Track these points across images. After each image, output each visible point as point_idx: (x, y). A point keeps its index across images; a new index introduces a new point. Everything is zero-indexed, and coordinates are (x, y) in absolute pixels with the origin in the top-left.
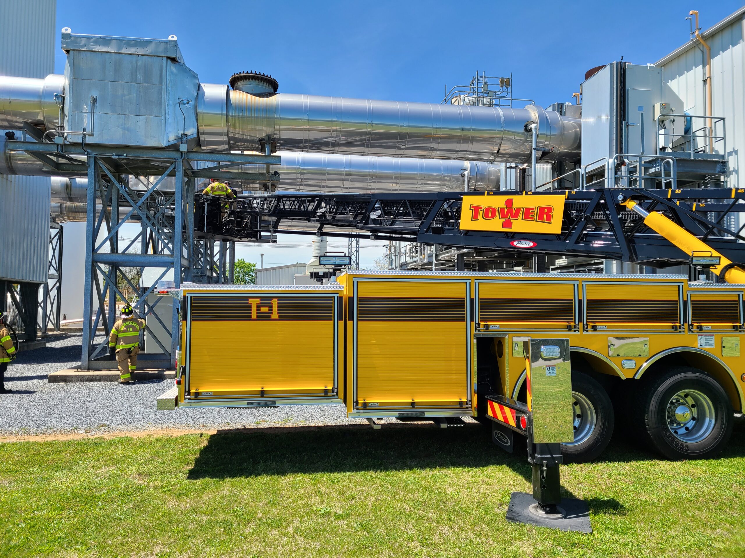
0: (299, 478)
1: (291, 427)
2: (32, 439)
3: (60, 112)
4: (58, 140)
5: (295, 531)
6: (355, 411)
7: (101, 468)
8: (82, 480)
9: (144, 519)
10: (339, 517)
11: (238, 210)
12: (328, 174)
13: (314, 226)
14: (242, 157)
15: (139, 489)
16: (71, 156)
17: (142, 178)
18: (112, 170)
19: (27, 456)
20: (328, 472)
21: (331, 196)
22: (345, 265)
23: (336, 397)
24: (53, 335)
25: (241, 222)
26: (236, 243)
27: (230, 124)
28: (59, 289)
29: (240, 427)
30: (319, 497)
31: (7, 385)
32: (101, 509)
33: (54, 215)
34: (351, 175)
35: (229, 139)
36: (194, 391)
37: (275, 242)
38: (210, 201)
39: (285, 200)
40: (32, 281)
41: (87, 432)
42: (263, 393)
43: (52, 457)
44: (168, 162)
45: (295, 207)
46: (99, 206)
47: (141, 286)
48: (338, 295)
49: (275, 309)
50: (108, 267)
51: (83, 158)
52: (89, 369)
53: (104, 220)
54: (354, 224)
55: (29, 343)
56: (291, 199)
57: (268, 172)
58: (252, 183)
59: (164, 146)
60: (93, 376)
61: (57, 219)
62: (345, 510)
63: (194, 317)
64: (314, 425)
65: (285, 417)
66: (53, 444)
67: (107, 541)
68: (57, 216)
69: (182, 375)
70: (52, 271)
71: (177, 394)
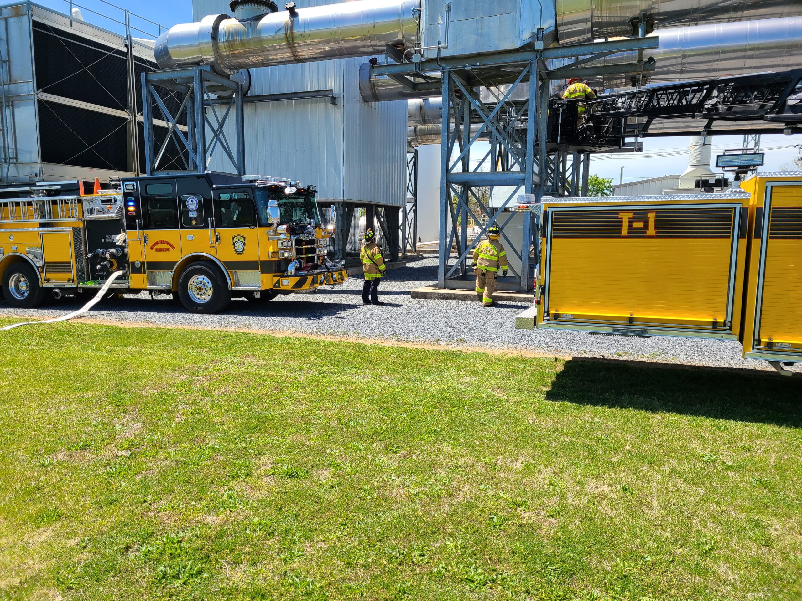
0: (674, 417)
1: (660, 364)
2: (404, 345)
3: (417, 27)
4: (416, 59)
5: (671, 472)
6: (755, 350)
7: (463, 377)
8: (449, 385)
9: (507, 428)
10: (729, 468)
11: (599, 113)
12: (723, 52)
13: (700, 123)
14: (608, 45)
15: (499, 401)
16: (428, 74)
17: (493, 88)
18: (464, 83)
19: (402, 359)
20: (712, 417)
21: (727, 82)
22: (754, 166)
23: (728, 332)
24: (411, 256)
25: (601, 127)
26: (591, 155)
27: (594, 6)
28: (415, 212)
29: (598, 357)
30: (701, 442)
31: (381, 298)
32: (467, 413)
33: (410, 139)
34: (758, 49)
35: (593, 25)
36: (554, 312)
37: (640, 150)
38: (565, 106)
39: (660, 94)
40: (394, 205)
41: (448, 345)
42: (631, 320)
43: (422, 362)
44: (521, 66)
45: (674, 101)
46: (452, 126)
47: (491, 206)
48: (741, 205)
49: (652, 224)
50: (460, 187)
51: (437, 74)
52: (445, 288)
53: (456, 140)
54: (760, 114)
55: (393, 263)
56: (669, 91)
57: (640, 60)
58: (617, 79)
59: (518, 47)
60: (449, 294)
61: (413, 143)
62: (736, 461)
63: (554, 233)
64: (689, 364)
65: (651, 352)
66: (422, 352)
67: (476, 441)
68: (412, 140)
69: (541, 294)
70: (409, 195)
71: (536, 314)
